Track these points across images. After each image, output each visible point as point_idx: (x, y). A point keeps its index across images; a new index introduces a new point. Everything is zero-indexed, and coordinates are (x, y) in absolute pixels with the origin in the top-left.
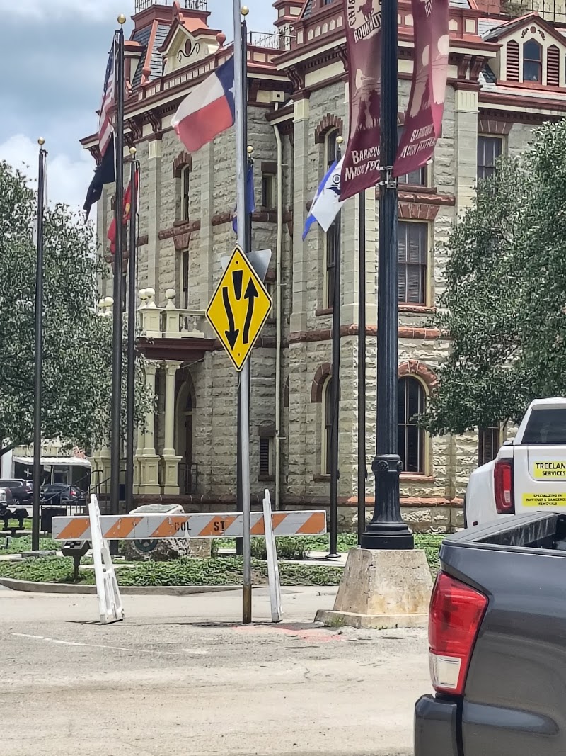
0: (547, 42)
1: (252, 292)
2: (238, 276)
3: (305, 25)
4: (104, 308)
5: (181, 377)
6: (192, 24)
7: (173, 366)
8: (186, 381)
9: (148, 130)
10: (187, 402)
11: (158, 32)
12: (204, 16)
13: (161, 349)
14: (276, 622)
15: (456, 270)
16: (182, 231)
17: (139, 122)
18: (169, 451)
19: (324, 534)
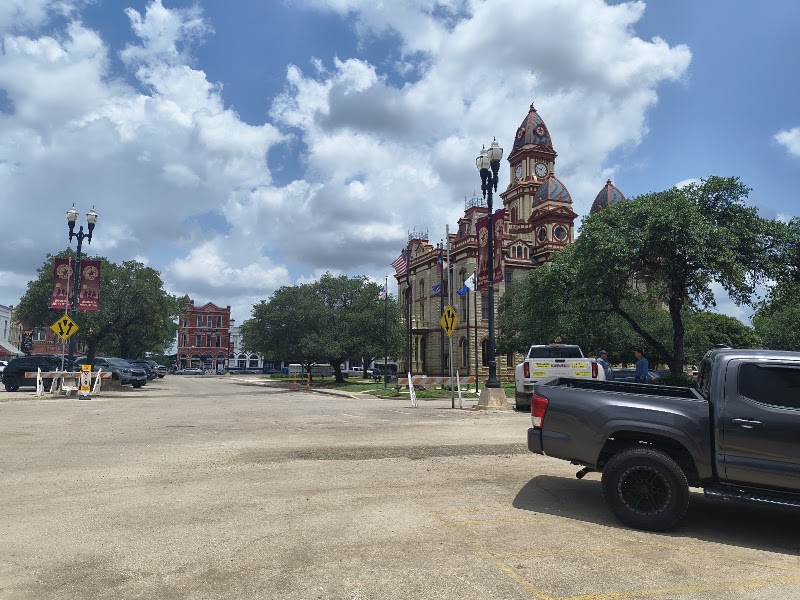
0: (524, 247)
1: (453, 316)
2: (449, 312)
3: (455, 243)
4: (402, 321)
5: (422, 340)
6: (424, 244)
7: (420, 337)
8: (424, 341)
9: (412, 272)
10: (424, 347)
11: (415, 246)
12: (427, 241)
13: (417, 332)
14: (461, 408)
15: (500, 310)
16: (422, 300)
17: (410, 270)
18: (419, 361)
19: (474, 383)
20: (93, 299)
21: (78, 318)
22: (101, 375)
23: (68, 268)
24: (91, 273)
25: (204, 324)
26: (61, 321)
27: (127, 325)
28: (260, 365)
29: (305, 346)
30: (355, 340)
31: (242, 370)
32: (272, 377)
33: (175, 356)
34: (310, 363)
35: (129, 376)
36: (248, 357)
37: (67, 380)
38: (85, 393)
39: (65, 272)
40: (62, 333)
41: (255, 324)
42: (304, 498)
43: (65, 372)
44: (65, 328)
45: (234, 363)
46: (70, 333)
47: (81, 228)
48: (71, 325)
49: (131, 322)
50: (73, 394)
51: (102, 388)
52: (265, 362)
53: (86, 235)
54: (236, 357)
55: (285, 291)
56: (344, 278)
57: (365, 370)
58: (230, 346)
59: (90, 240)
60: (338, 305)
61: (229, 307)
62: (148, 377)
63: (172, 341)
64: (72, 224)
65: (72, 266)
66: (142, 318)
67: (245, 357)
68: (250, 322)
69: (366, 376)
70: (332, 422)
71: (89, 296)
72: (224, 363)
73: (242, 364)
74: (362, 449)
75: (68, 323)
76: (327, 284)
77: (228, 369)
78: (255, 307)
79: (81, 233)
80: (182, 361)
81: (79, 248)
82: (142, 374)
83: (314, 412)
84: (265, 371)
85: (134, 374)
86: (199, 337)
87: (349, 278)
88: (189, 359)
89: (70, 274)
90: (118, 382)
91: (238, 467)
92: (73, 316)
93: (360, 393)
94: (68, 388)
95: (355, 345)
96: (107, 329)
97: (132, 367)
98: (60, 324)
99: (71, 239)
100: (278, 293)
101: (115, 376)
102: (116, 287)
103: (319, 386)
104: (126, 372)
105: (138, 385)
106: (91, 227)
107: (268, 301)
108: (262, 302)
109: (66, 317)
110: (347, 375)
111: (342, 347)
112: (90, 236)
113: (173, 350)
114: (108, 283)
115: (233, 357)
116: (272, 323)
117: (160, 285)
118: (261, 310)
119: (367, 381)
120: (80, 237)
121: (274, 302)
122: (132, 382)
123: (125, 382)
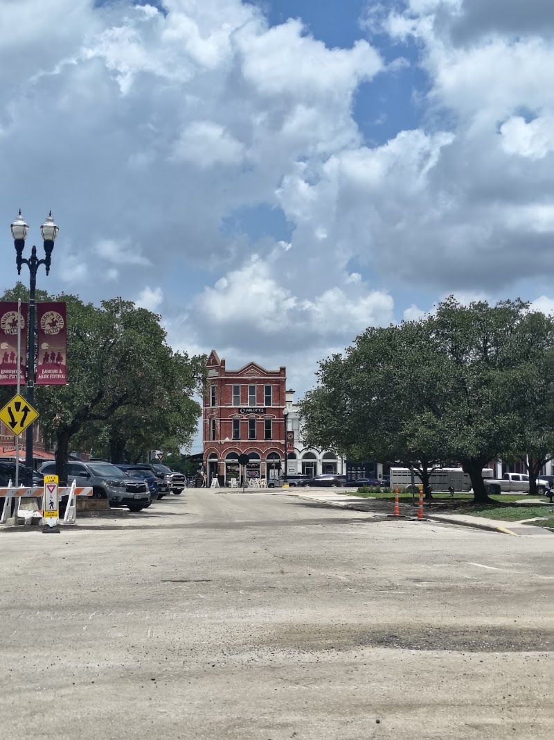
20: (58, 366)
21: (38, 397)
22: (77, 491)
23: (18, 316)
24: (53, 324)
25: (244, 400)
26: (11, 404)
27: (114, 406)
28: (341, 469)
29: (412, 435)
30: (503, 420)
31: (308, 478)
32: (360, 492)
33: (201, 456)
34: (426, 466)
35: (121, 493)
36: (320, 457)
37: (26, 500)
38: (52, 521)
39: (14, 324)
40: (13, 424)
41: (324, 398)
42: (371, 718)
43: (22, 487)
44: (18, 416)
45: (296, 467)
46: (26, 424)
47: (34, 250)
48: (26, 410)
49: (120, 402)
50: (34, 524)
51: (81, 513)
52: (349, 465)
53: (42, 261)
54: (299, 456)
55: (374, 337)
56: (481, 306)
57: (532, 479)
58: (288, 437)
59: (48, 269)
60: (471, 356)
61: (283, 369)
62: (153, 494)
63: (192, 430)
64: (19, 244)
65: (24, 313)
66: (136, 395)
67: (313, 456)
68: (316, 394)
69: (534, 490)
70: (447, 579)
71: (51, 360)
72: (278, 466)
73: (309, 469)
74: (495, 631)
75: (22, 407)
76: (451, 319)
77: (286, 477)
78: (322, 366)
79: (34, 258)
80: (211, 464)
81: (33, 283)
82: (142, 489)
83: (419, 559)
84: (348, 482)
85: (130, 489)
86: (236, 422)
87: (492, 305)
88: (223, 461)
89: (20, 326)
90: (105, 503)
91: (266, 656)
92: (29, 396)
93: (517, 524)
94: (26, 513)
95: (501, 431)
96: (83, 416)
97: (127, 477)
98: (9, 409)
99: (19, 268)
100: (362, 340)
101: (99, 492)
102: (94, 343)
103: (441, 509)
104: (117, 485)
105: (137, 507)
106: (49, 246)
107: (345, 356)
108: (337, 357)
109: (18, 398)
110: (497, 489)
111: (479, 434)
112: (47, 262)
113: (196, 445)
114: (81, 338)
115: (293, 456)
116: (354, 394)
117: (162, 338)
118: (333, 372)
119: (536, 501)
120: (34, 264)
121: (356, 357)
122: (126, 501)
123: (115, 502)
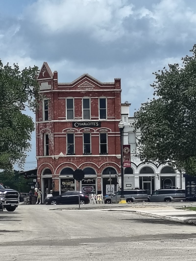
25: (78, 113)
33: (34, 172)
36: (157, 171)
54: (137, 171)
61: (118, 81)
63: (25, 145)
68: (153, 106)
72: (115, 182)
77: (122, 193)
78: (158, 77)
84: (188, 196)
86: (70, 137)
88: (57, 177)
107: (182, 66)
115: (130, 171)
118: (170, 83)
